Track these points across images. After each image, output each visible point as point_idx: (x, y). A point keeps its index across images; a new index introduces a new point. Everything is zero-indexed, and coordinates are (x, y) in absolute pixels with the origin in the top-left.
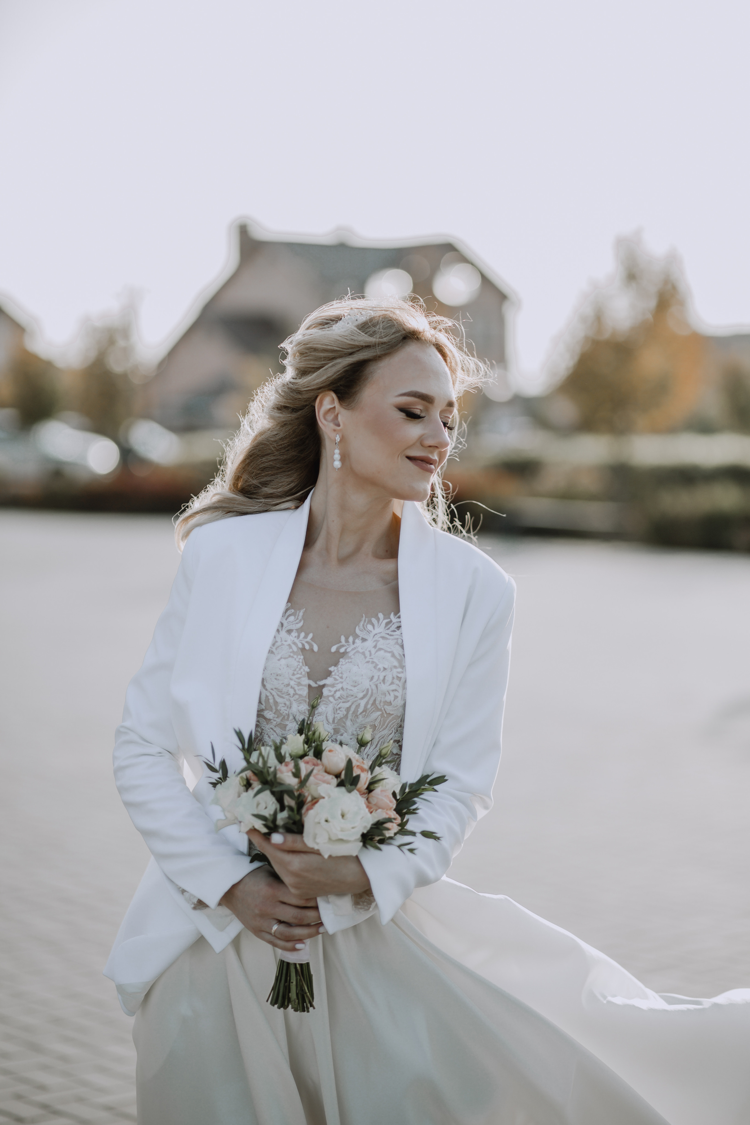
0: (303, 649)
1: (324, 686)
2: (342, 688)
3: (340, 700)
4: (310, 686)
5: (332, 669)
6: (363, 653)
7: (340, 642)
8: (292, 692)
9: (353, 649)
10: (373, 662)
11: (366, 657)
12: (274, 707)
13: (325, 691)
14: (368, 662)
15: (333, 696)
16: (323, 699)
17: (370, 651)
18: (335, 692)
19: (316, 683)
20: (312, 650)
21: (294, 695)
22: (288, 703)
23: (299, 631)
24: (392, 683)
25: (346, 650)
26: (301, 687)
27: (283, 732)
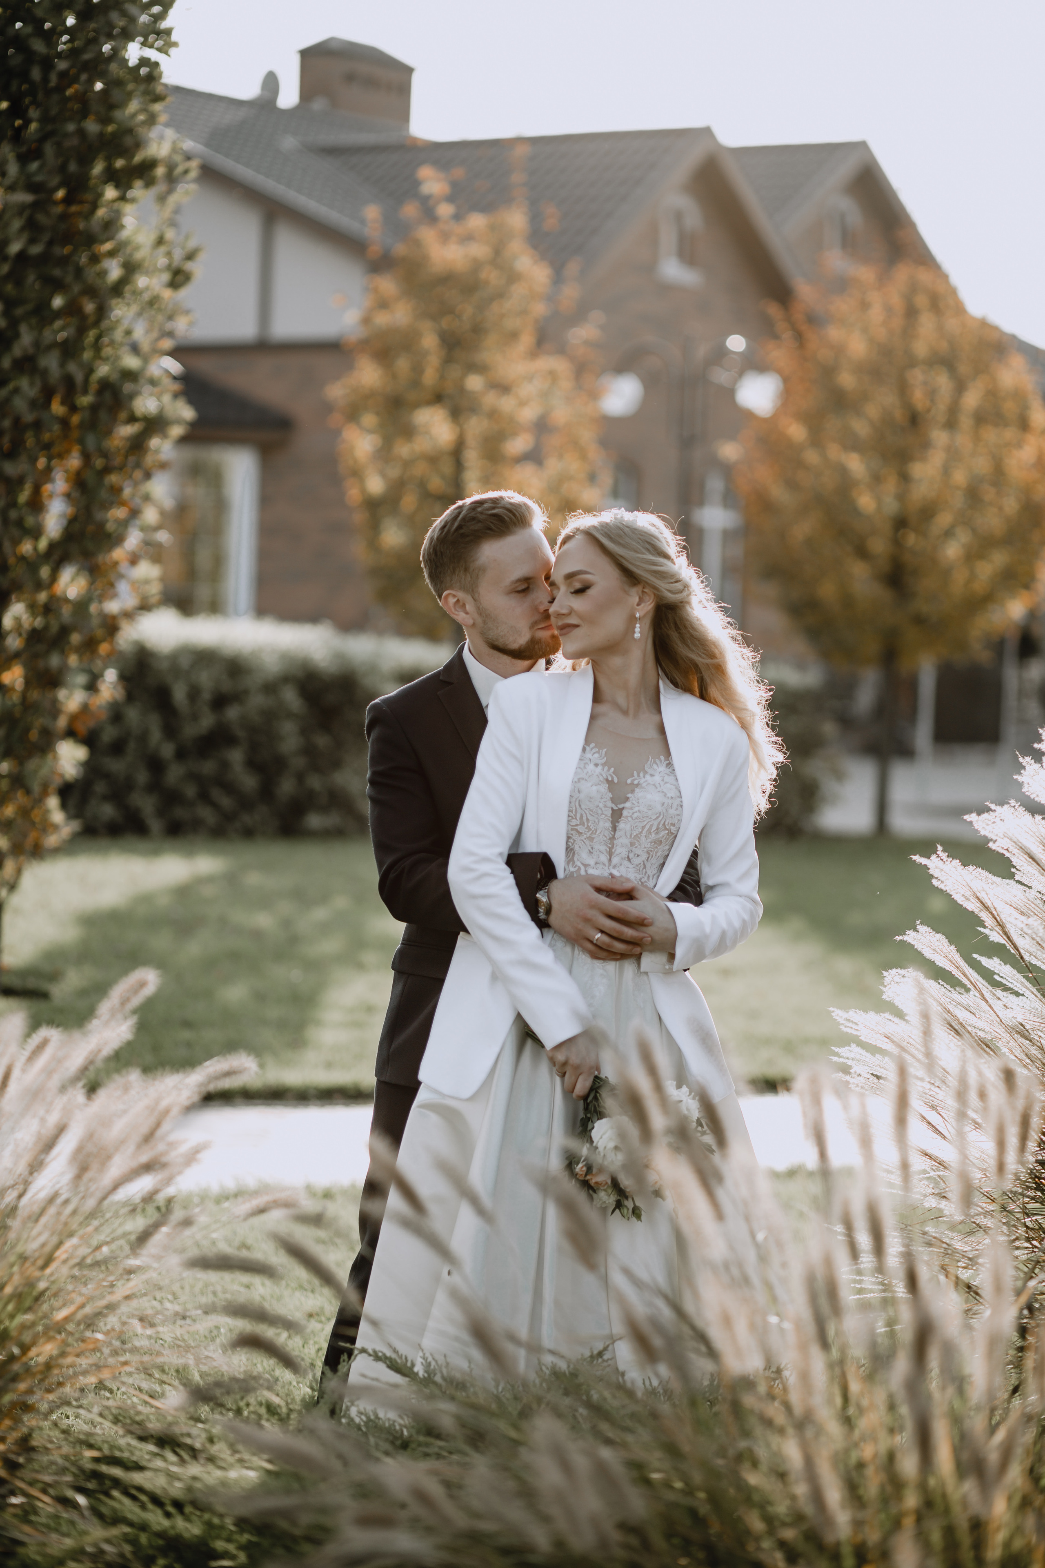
0: (607, 780)
1: (623, 808)
2: (639, 811)
3: (636, 820)
4: (612, 809)
5: (629, 795)
6: (654, 785)
7: (633, 776)
8: (600, 812)
9: (644, 782)
10: (663, 792)
11: (657, 788)
12: (586, 823)
13: (625, 813)
14: (659, 792)
15: (631, 817)
16: (622, 818)
17: (659, 784)
18: (633, 813)
19: (617, 807)
20: (613, 781)
21: (601, 814)
22: (597, 821)
23: (604, 765)
24: (677, 809)
25: (639, 782)
26: (607, 809)
27: (591, 844)
